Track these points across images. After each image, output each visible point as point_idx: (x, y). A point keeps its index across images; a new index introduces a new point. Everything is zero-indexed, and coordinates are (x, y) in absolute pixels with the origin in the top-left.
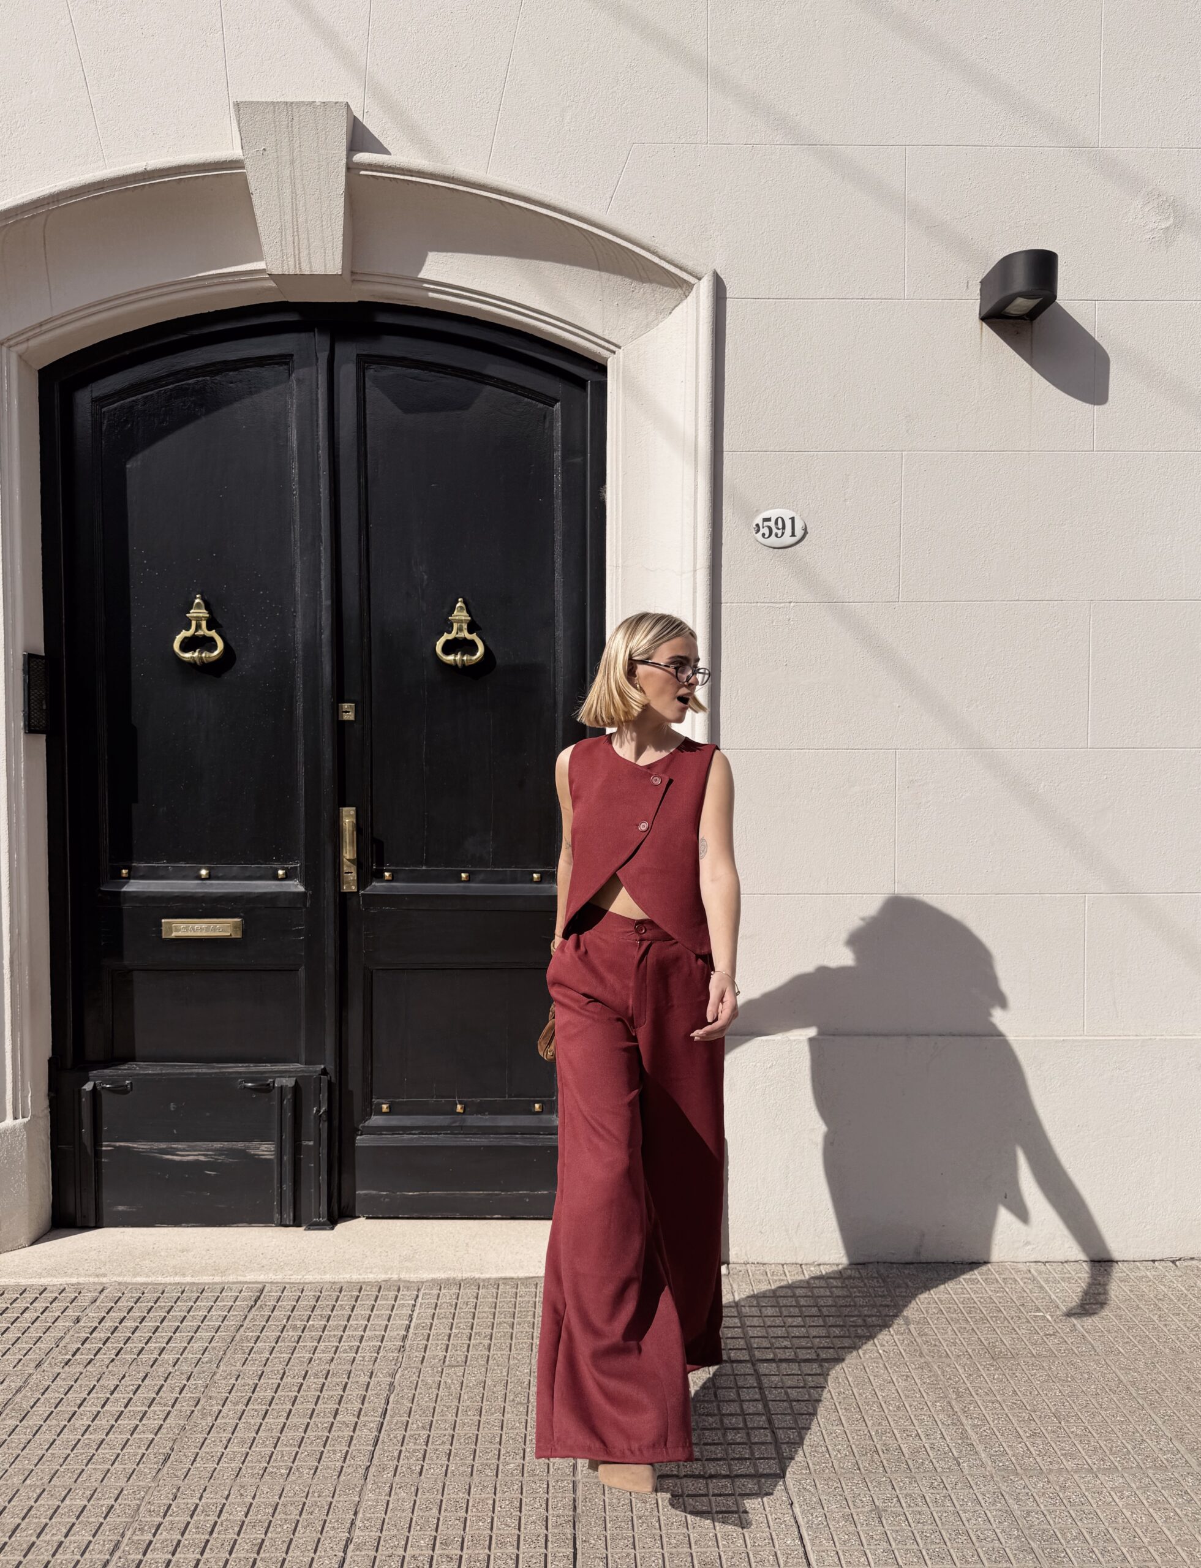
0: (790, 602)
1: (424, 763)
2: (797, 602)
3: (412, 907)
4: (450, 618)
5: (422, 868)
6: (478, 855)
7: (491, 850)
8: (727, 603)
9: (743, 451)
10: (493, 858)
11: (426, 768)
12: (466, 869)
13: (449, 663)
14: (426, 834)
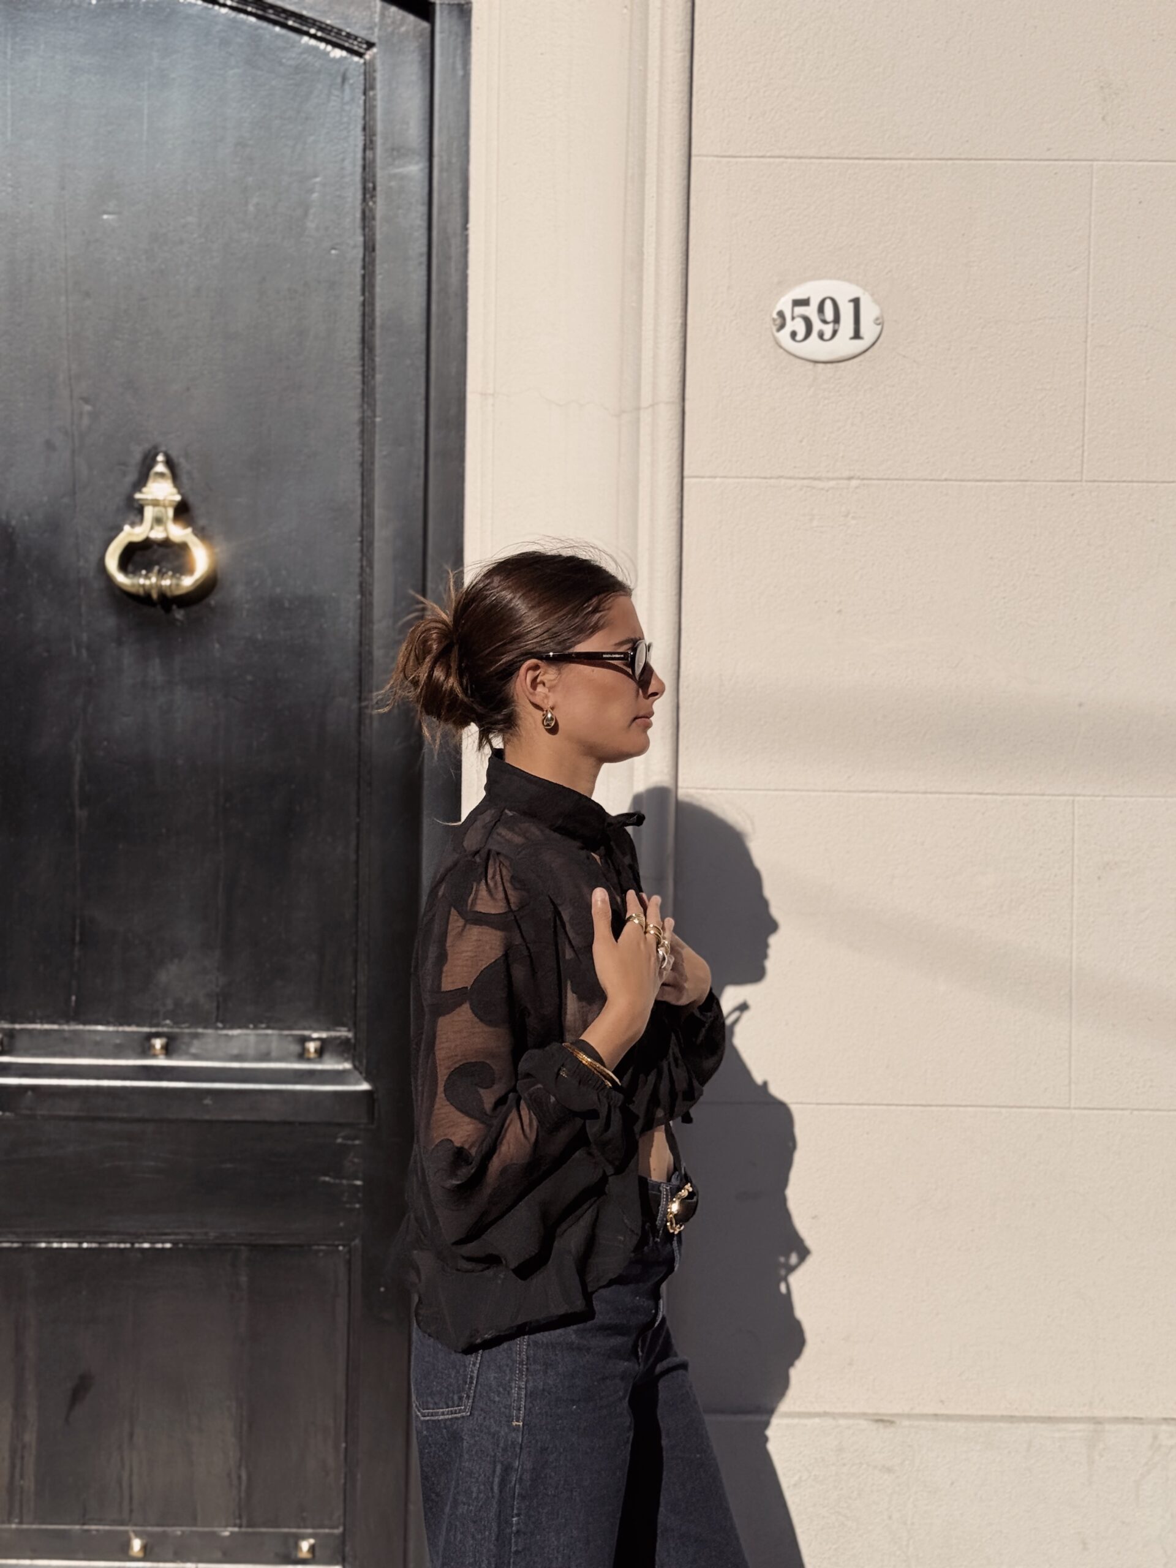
0: (850, 478)
1: (77, 803)
2: (863, 479)
3: (41, 1112)
4: (138, 496)
5: (66, 1027)
6: (188, 1000)
7: (218, 990)
8: (715, 477)
9: (750, 157)
10: (218, 1008)
11: (81, 814)
12: (160, 1030)
13: (133, 590)
14: (77, 953)
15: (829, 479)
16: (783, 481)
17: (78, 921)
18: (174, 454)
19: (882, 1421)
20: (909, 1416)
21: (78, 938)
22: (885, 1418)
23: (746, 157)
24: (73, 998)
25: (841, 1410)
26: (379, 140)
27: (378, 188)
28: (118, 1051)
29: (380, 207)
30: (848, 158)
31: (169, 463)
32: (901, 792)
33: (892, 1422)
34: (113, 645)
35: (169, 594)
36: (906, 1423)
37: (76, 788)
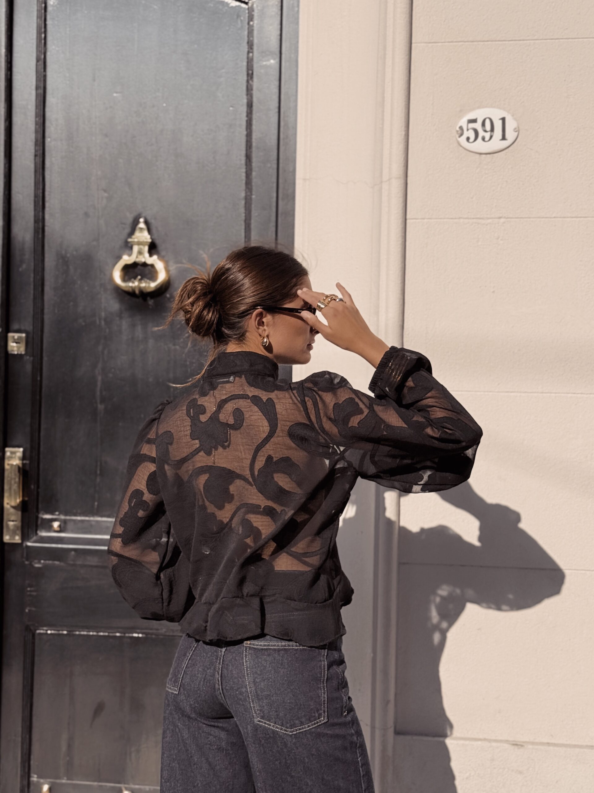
0: (500, 218)
1: (98, 401)
2: (507, 218)
3: (79, 562)
4: (130, 240)
5: (92, 519)
8: (424, 219)
9: (445, 42)
11: (101, 407)
13: (126, 289)
14: (98, 480)
15: (488, 218)
16: (462, 220)
17: (99, 463)
18: (149, 218)
19: (517, 745)
20: (533, 743)
21: (98, 472)
22: (518, 743)
23: (442, 42)
24: (96, 503)
25: (494, 738)
26: (255, 48)
27: (255, 73)
29: (255, 83)
30: (499, 41)
31: (146, 222)
32: (528, 393)
33: (522, 746)
34: (118, 318)
35: (144, 291)
36: (530, 746)
37: (98, 393)
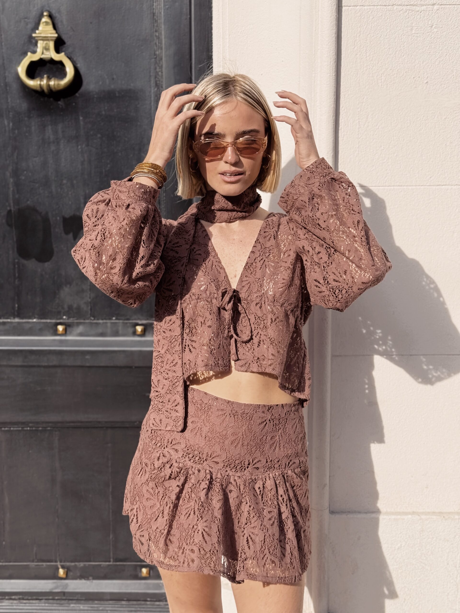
0: (434, 5)
2: (441, 5)
4: (34, 35)
5: (13, 320)
6: (75, 306)
7: (89, 300)
8: (357, 6)
10: (91, 309)
12: (61, 321)
13: (34, 88)
15: (422, 5)
16: (395, 7)
17: (16, 266)
18: (53, 12)
21: (17, 275)
24: (17, 306)
28: (40, 332)
31: (50, 16)
34: (26, 118)
35: (54, 90)
37: (11, 196)
